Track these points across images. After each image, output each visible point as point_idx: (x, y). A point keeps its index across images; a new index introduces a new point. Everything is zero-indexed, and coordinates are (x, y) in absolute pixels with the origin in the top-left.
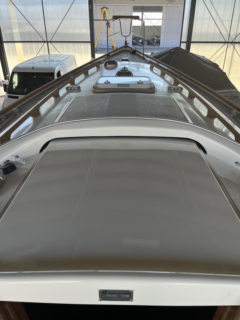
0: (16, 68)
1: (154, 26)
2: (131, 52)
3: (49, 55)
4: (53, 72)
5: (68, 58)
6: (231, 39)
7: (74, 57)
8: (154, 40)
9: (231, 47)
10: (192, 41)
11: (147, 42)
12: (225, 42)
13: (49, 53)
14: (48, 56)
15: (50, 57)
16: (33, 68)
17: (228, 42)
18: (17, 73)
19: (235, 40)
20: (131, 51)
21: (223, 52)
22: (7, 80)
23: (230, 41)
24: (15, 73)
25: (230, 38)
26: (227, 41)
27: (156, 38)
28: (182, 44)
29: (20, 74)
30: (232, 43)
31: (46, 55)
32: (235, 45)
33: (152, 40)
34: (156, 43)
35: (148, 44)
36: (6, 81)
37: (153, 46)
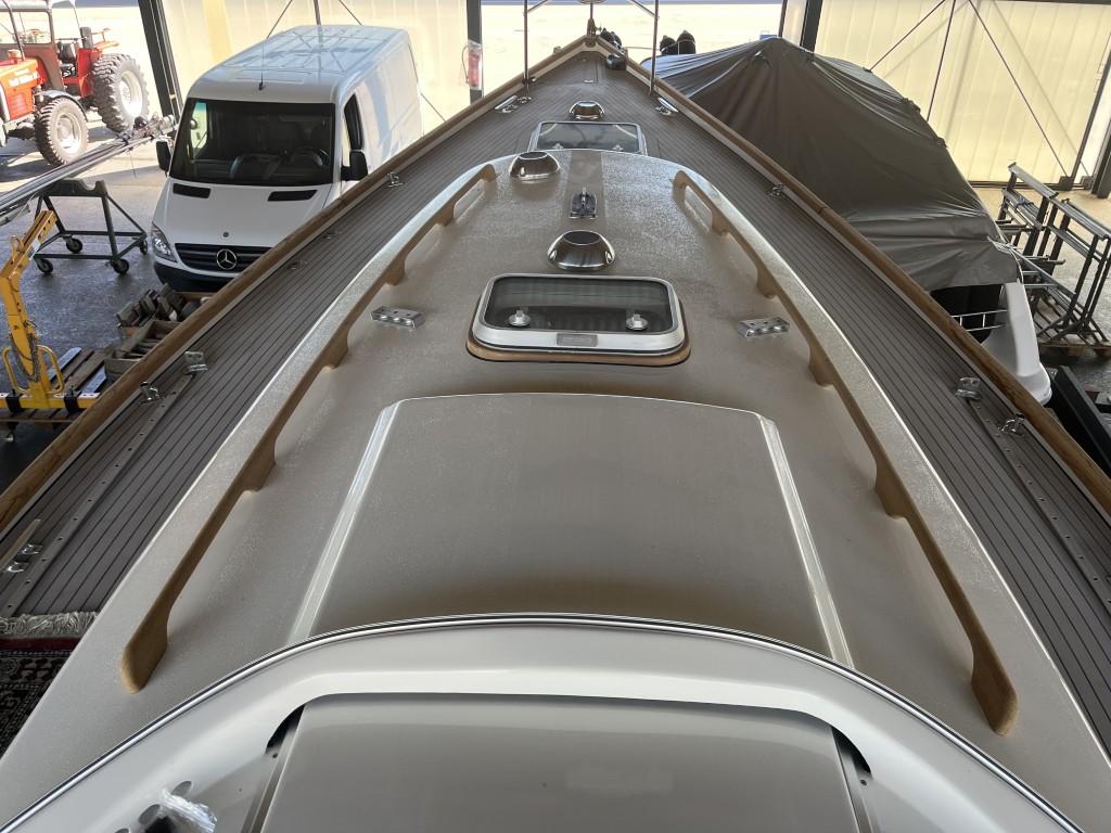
0: (202, 83)
2: (607, 65)
3: (320, 30)
4: (330, 101)
5: (386, 41)
7: (405, 36)
9: (965, 11)
13: (318, 22)
14: (315, 33)
15: (321, 37)
16: (261, 87)
18: (204, 105)
20: (610, 62)
21: (938, 28)
22: (171, 116)
24: (198, 104)
29: (213, 107)
31: (309, 29)
32: (979, 5)
36: (166, 119)
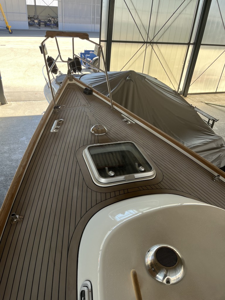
1: (48, 6)
6: (150, 39)
8: (50, 21)
9: (149, 47)
10: (112, 40)
11: (43, 23)
12: (144, 43)
17: (147, 43)
19: (153, 41)
21: (143, 52)
23: (149, 41)
25: (149, 37)
26: (146, 41)
27: (53, 19)
28: (101, 42)
30: (150, 43)
32: (153, 45)
33: (49, 21)
34: (53, 25)
35: (45, 26)
37: (52, 28)
